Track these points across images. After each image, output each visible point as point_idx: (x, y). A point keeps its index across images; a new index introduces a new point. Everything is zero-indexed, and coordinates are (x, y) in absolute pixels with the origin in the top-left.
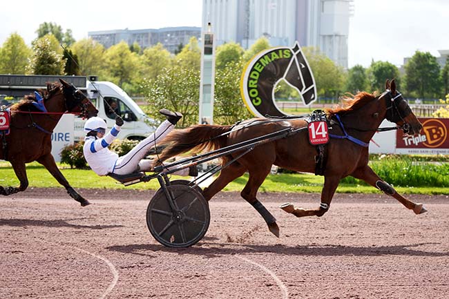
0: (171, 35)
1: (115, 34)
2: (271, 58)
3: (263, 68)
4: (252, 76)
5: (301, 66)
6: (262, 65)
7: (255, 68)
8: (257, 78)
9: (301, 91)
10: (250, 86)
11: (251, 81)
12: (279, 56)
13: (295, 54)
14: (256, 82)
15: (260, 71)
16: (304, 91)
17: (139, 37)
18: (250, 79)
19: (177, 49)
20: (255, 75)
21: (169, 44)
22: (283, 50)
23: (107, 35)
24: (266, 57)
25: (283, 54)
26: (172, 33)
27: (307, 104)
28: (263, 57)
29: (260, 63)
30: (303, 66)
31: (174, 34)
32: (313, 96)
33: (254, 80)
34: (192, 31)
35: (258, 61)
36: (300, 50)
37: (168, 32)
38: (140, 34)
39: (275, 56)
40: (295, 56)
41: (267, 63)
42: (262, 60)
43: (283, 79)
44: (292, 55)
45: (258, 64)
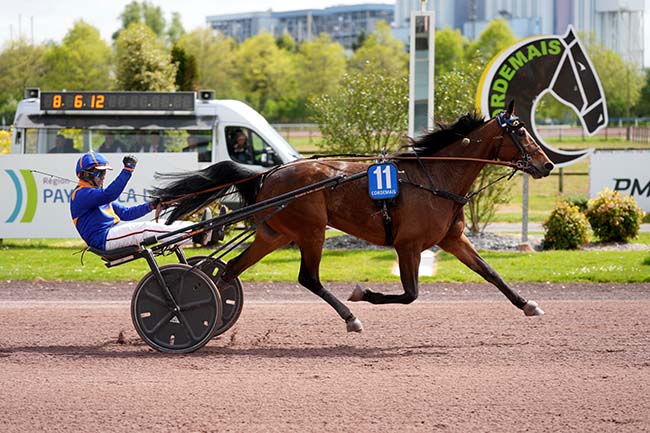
0: (345, 18)
1: (250, 20)
2: (526, 56)
3: (514, 72)
4: (496, 88)
5: (578, 67)
6: (513, 68)
7: (501, 73)
8: (504, 90)
9: (580, 110)
10: (493, 104)
11: (494, 97)
12: (541, 51)
13: (568, 48)
14: (503, 97)
15: (509, 78)
16: (585, 111)
17: (290, 23)
18: (492, 92)
19: (356, 41)
20: (501, 86)
21: (342, 34)
22: (548, 41)
23: (238, 21)
24: (519, 54)
25: (548, 47)
26: (345, 15)
27: (591, 131)
28: (513, 55)
29: (510, 65)
30: (583, 68)
31: (350, 17)
32: (601, 119)
33: (499, 94)
34: (379, 11)
35: (506, 62)
36: (577, 40)
37: (339, 14)
38: (292, 18)
39: (533, 52)
40: (568, 51)
41: (521, 64)
42: (512, 60)
43: (549, 90)
44: (563, 49)
45: (505, 66)
